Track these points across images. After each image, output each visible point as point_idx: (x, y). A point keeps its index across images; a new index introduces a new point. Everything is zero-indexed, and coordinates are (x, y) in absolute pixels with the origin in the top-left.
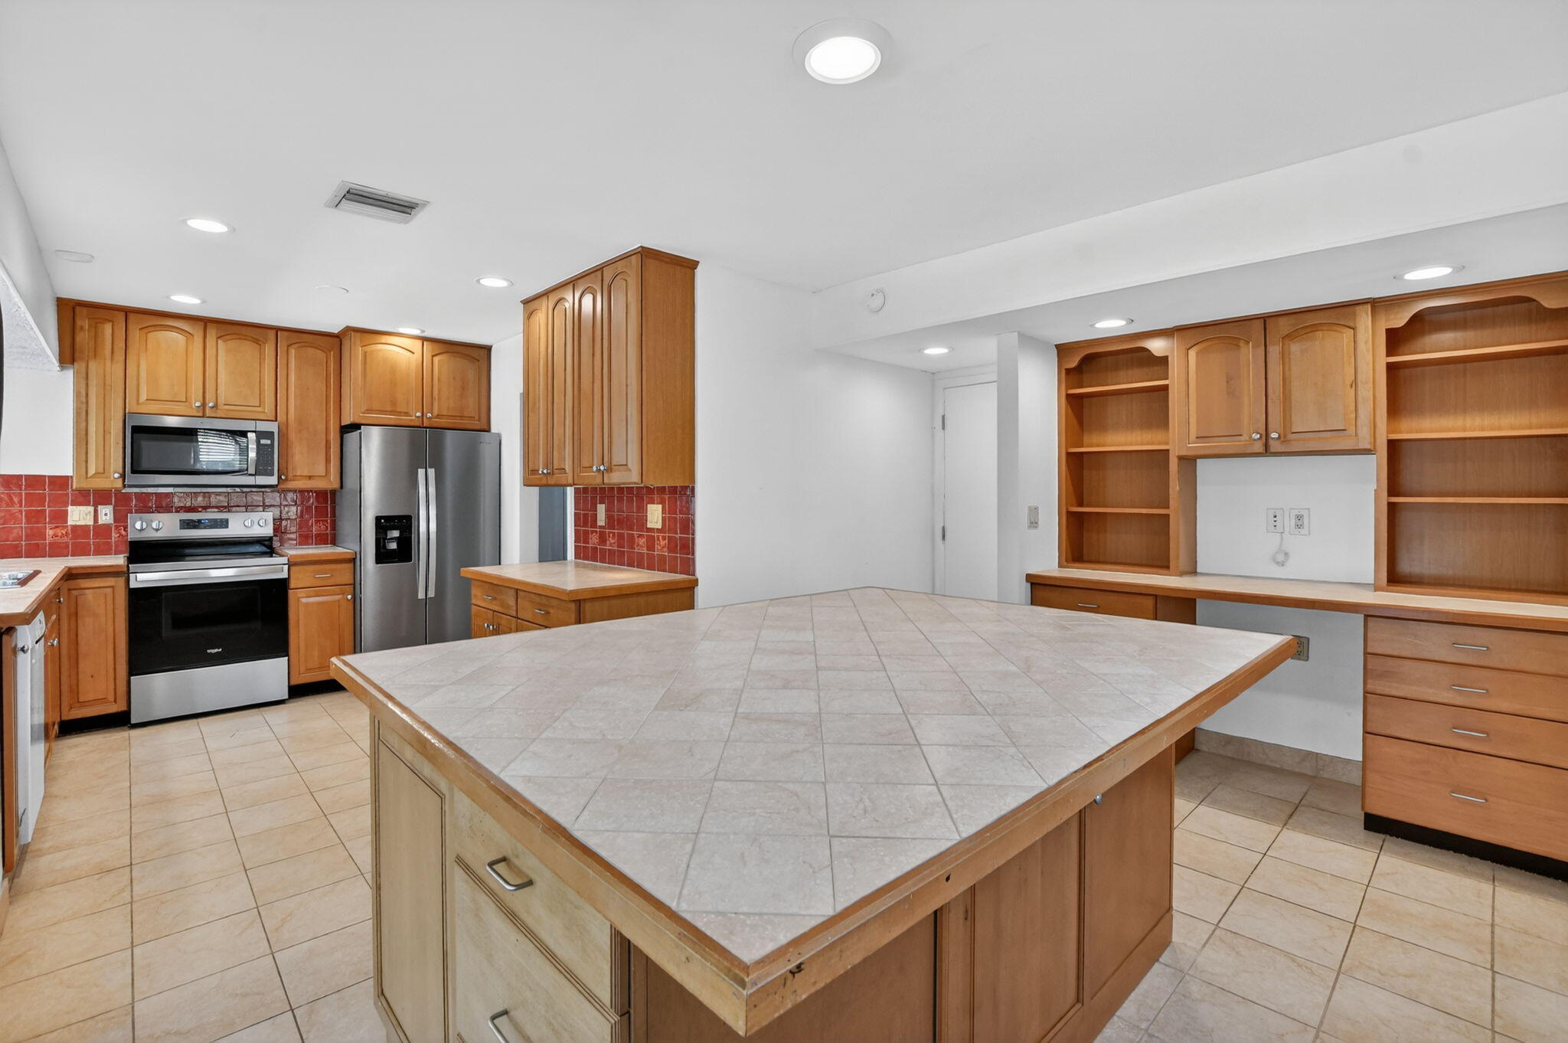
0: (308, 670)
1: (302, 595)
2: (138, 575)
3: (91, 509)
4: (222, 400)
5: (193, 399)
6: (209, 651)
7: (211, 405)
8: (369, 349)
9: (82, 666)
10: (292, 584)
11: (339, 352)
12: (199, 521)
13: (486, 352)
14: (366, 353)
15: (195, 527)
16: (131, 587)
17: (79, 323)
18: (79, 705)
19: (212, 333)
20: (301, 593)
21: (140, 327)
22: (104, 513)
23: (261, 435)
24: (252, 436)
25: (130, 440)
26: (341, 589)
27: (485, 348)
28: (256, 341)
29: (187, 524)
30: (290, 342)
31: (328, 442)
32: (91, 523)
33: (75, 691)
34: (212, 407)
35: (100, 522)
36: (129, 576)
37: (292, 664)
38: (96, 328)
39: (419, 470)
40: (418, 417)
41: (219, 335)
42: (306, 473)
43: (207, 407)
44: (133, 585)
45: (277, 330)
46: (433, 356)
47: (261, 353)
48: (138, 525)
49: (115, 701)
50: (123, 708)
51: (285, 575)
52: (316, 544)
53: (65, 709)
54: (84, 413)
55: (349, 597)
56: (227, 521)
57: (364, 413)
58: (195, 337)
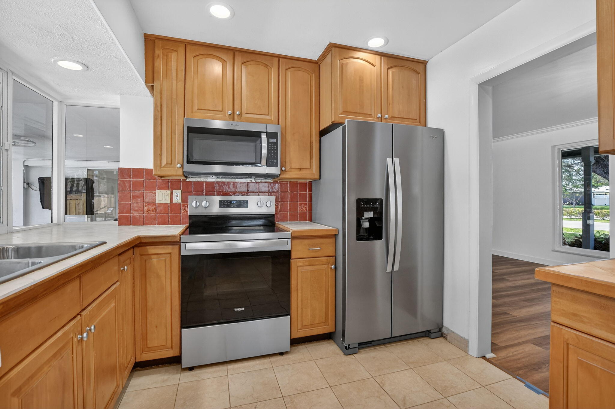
0: (304, 327)
1: (300, 264)
2: (187, 244)
3: (169, 192)
4: (244, 110)
5: (226, 109)
6: (236, 310)
7: (238, 113)
8: (345, 61)
9: (149, 318)
10: (294, 255)
11: (318, 74)
12: (231, 202)
13: (423, 65)
14: (342, 65)
15: (228, 206)
16: (182, 254)
17: (157, 52)
18: (146, 350)
19: (239, 60)
20: (300, 263)
21: (194, 55)
22: (176, 195)
23: (270, 135)
24: (264, 136)
25: (186, 139)
26: (327, 259)
27: (422, 63)
28: (266, 66)
29: (223, 204)
30: (287, 67)
31: (311, 143)
32: (169, 202)
33: (145, 338)
34: (238, 115)
35: (174, 201)
36: (180, 246)
37: (293, 320)
38: (167, 55)
39: (388, 158)
40: (378, 118)
41: (243, 61)
42: (298, 166)
43: (235, 115)
44: (183, 253)
45: (279, 57)
46: (388, 69)
47: (269, 75)
48: (194, 204)
49: (172, 348)
50: (177, 354)
51: (288, 248)
52: (300, 221)
53: (138, 352)
54: (159, 119)
55: (333, 266)
56: (247, 202)
57: (341, 114)
58: (228, 63)
